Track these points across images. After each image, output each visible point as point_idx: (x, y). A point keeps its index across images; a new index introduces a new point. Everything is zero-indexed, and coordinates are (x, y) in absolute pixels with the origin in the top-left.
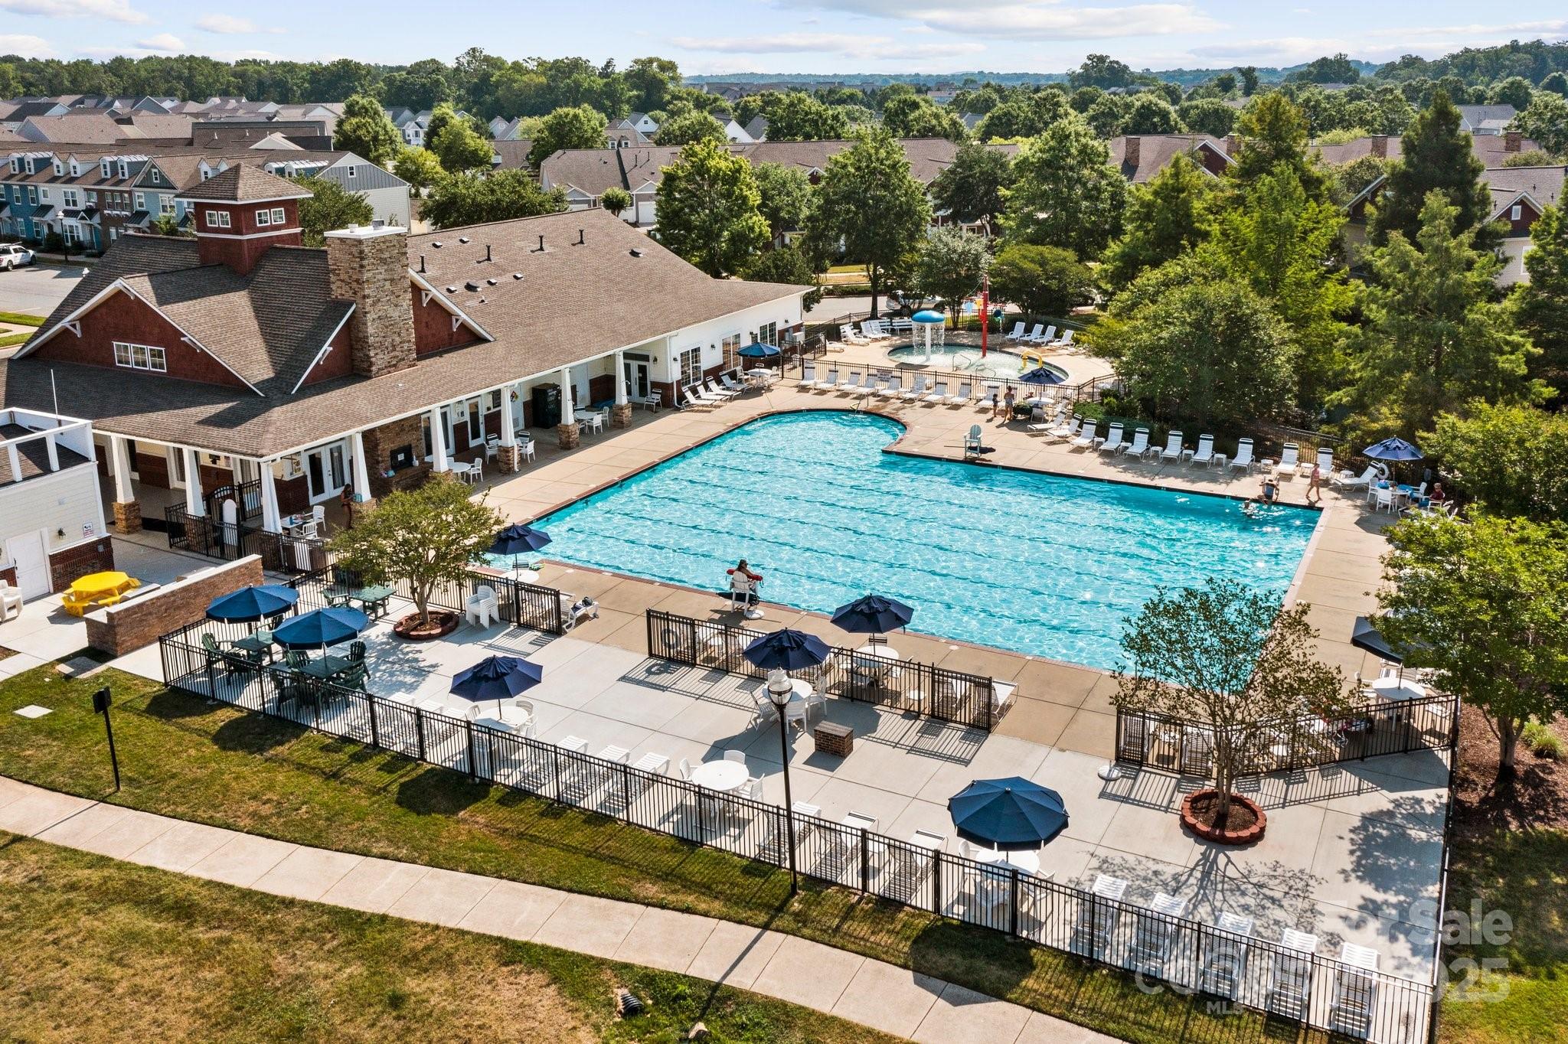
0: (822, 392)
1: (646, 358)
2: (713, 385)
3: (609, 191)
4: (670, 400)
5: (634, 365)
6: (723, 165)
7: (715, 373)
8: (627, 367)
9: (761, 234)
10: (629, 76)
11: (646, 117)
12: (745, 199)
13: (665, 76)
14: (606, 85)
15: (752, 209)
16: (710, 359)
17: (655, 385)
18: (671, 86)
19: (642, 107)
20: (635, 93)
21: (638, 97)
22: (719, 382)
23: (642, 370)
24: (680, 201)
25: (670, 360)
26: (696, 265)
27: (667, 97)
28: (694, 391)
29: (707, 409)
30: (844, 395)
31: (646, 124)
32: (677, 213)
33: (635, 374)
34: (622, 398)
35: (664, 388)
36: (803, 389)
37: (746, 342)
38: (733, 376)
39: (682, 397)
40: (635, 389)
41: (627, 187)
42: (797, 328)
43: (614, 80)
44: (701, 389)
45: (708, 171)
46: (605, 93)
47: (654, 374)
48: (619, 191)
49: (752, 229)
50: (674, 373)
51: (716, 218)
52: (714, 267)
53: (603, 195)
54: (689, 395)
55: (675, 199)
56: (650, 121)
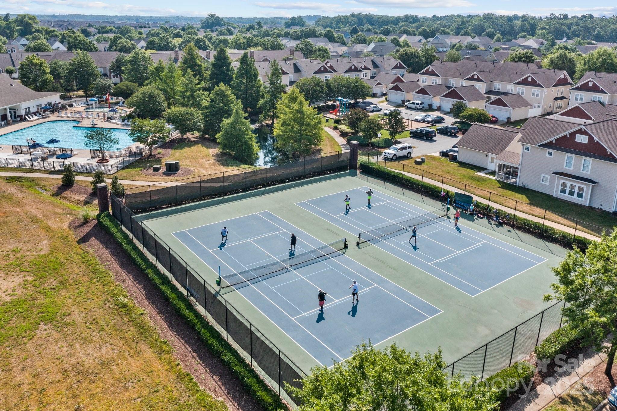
0: (63, 117)
1: (15, 109)
2: (34, 116)
3: (7, 68)
4: (22, 119)
5: (12, 111)
6: (37, 61)
7: (35, 114)
8: (10, 113)
9: (50, 80)
10: (16, 21)
11: (24, 39)
12: (45, 71)
13: (31, 22)
14: (7, 24)
15: (47, 73)
16: (33, 110)
17: (18, 116)
18: (34, 26)
19: (23, 34)
20: (20, 27)
21: (21, 29)
22: (36, 115)
23: (15, 112)
24: (26, 71)
25: (22, 110)
26: (32, 89)
27: (33, 30)
28: (29, 117)
29: (33, 121)
30: (69, 117)
31: (23, 41)
32: (25, 75)
33: (13, 114)
34: (9, 118)
35: (21, 116)
36: (59, 116)
37: (43, 106)
38: (40, 114)
39: (25, 119)
40: (13, 117)
41: (14, 66)
42: (59, 103)
43: (10, 22)
44: (31, 117)
45: (33, 63)
46: (7, 28)
47: (18, 113)
48: (12, 68)
49: (47, 79)
50: (23, 113)
51: (36, 76)
52: (38, 89)
53: (5, 69)
54: (27, 118)
55: (24, 71)
56: (26, 41)
